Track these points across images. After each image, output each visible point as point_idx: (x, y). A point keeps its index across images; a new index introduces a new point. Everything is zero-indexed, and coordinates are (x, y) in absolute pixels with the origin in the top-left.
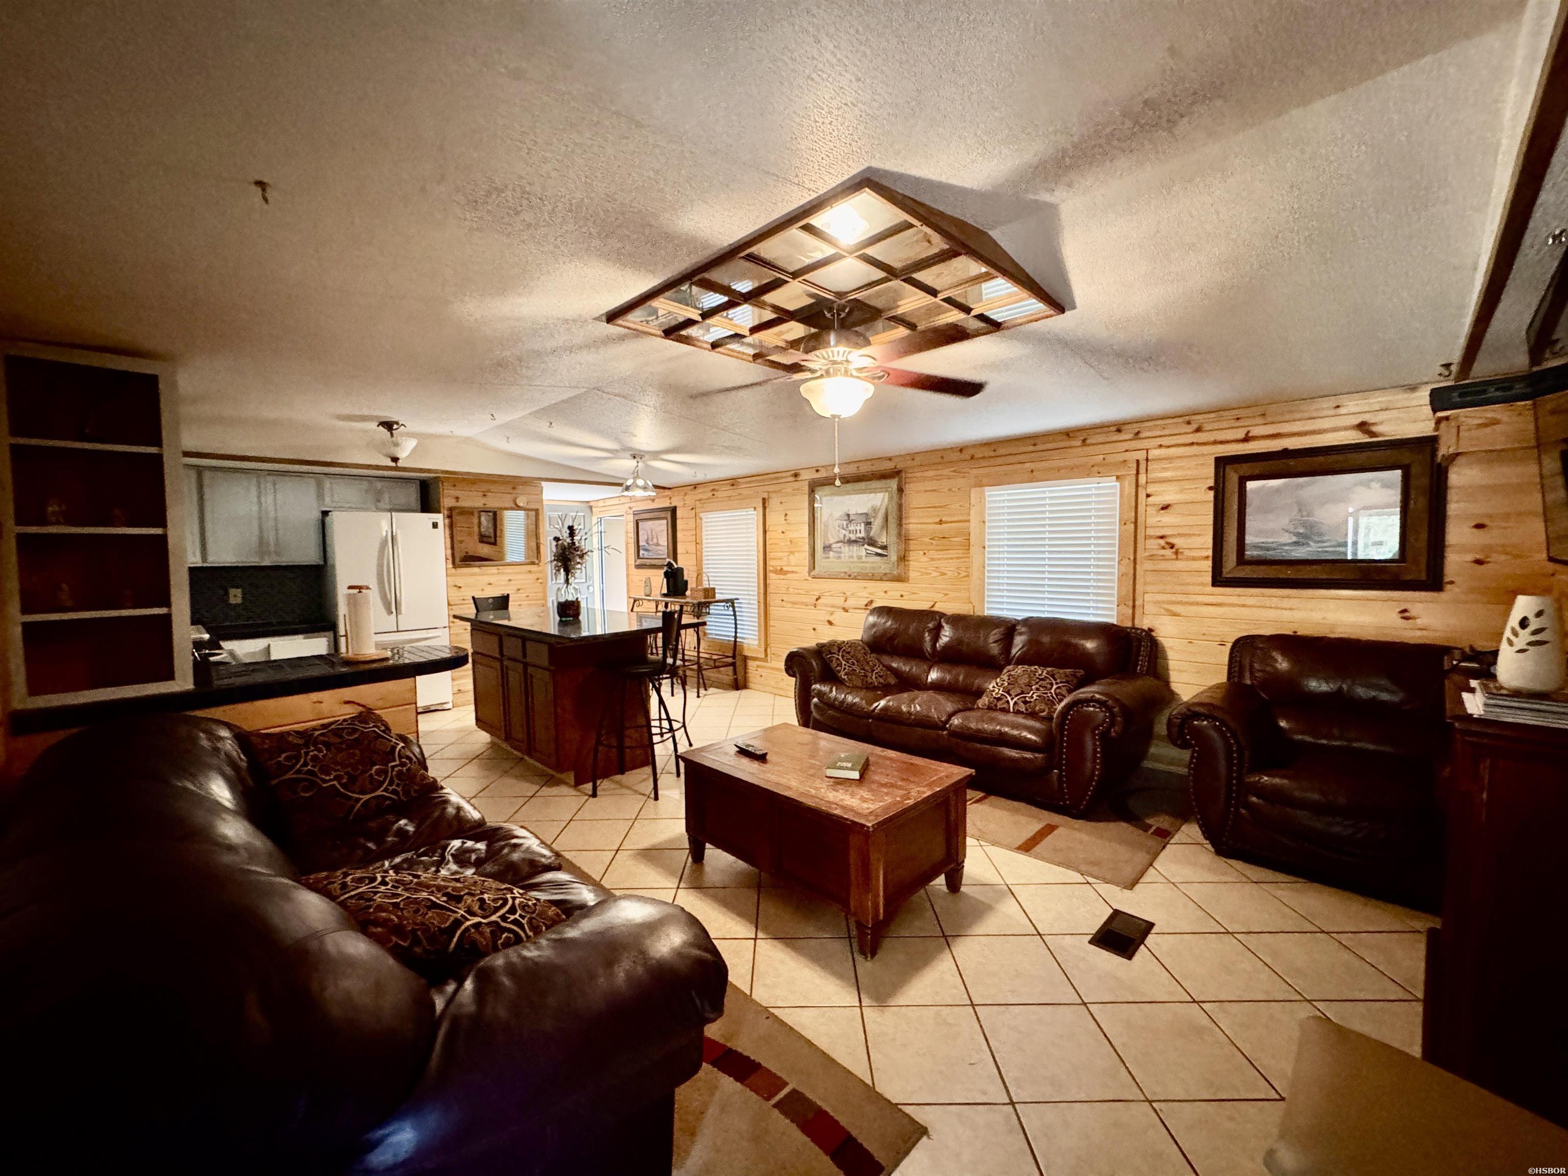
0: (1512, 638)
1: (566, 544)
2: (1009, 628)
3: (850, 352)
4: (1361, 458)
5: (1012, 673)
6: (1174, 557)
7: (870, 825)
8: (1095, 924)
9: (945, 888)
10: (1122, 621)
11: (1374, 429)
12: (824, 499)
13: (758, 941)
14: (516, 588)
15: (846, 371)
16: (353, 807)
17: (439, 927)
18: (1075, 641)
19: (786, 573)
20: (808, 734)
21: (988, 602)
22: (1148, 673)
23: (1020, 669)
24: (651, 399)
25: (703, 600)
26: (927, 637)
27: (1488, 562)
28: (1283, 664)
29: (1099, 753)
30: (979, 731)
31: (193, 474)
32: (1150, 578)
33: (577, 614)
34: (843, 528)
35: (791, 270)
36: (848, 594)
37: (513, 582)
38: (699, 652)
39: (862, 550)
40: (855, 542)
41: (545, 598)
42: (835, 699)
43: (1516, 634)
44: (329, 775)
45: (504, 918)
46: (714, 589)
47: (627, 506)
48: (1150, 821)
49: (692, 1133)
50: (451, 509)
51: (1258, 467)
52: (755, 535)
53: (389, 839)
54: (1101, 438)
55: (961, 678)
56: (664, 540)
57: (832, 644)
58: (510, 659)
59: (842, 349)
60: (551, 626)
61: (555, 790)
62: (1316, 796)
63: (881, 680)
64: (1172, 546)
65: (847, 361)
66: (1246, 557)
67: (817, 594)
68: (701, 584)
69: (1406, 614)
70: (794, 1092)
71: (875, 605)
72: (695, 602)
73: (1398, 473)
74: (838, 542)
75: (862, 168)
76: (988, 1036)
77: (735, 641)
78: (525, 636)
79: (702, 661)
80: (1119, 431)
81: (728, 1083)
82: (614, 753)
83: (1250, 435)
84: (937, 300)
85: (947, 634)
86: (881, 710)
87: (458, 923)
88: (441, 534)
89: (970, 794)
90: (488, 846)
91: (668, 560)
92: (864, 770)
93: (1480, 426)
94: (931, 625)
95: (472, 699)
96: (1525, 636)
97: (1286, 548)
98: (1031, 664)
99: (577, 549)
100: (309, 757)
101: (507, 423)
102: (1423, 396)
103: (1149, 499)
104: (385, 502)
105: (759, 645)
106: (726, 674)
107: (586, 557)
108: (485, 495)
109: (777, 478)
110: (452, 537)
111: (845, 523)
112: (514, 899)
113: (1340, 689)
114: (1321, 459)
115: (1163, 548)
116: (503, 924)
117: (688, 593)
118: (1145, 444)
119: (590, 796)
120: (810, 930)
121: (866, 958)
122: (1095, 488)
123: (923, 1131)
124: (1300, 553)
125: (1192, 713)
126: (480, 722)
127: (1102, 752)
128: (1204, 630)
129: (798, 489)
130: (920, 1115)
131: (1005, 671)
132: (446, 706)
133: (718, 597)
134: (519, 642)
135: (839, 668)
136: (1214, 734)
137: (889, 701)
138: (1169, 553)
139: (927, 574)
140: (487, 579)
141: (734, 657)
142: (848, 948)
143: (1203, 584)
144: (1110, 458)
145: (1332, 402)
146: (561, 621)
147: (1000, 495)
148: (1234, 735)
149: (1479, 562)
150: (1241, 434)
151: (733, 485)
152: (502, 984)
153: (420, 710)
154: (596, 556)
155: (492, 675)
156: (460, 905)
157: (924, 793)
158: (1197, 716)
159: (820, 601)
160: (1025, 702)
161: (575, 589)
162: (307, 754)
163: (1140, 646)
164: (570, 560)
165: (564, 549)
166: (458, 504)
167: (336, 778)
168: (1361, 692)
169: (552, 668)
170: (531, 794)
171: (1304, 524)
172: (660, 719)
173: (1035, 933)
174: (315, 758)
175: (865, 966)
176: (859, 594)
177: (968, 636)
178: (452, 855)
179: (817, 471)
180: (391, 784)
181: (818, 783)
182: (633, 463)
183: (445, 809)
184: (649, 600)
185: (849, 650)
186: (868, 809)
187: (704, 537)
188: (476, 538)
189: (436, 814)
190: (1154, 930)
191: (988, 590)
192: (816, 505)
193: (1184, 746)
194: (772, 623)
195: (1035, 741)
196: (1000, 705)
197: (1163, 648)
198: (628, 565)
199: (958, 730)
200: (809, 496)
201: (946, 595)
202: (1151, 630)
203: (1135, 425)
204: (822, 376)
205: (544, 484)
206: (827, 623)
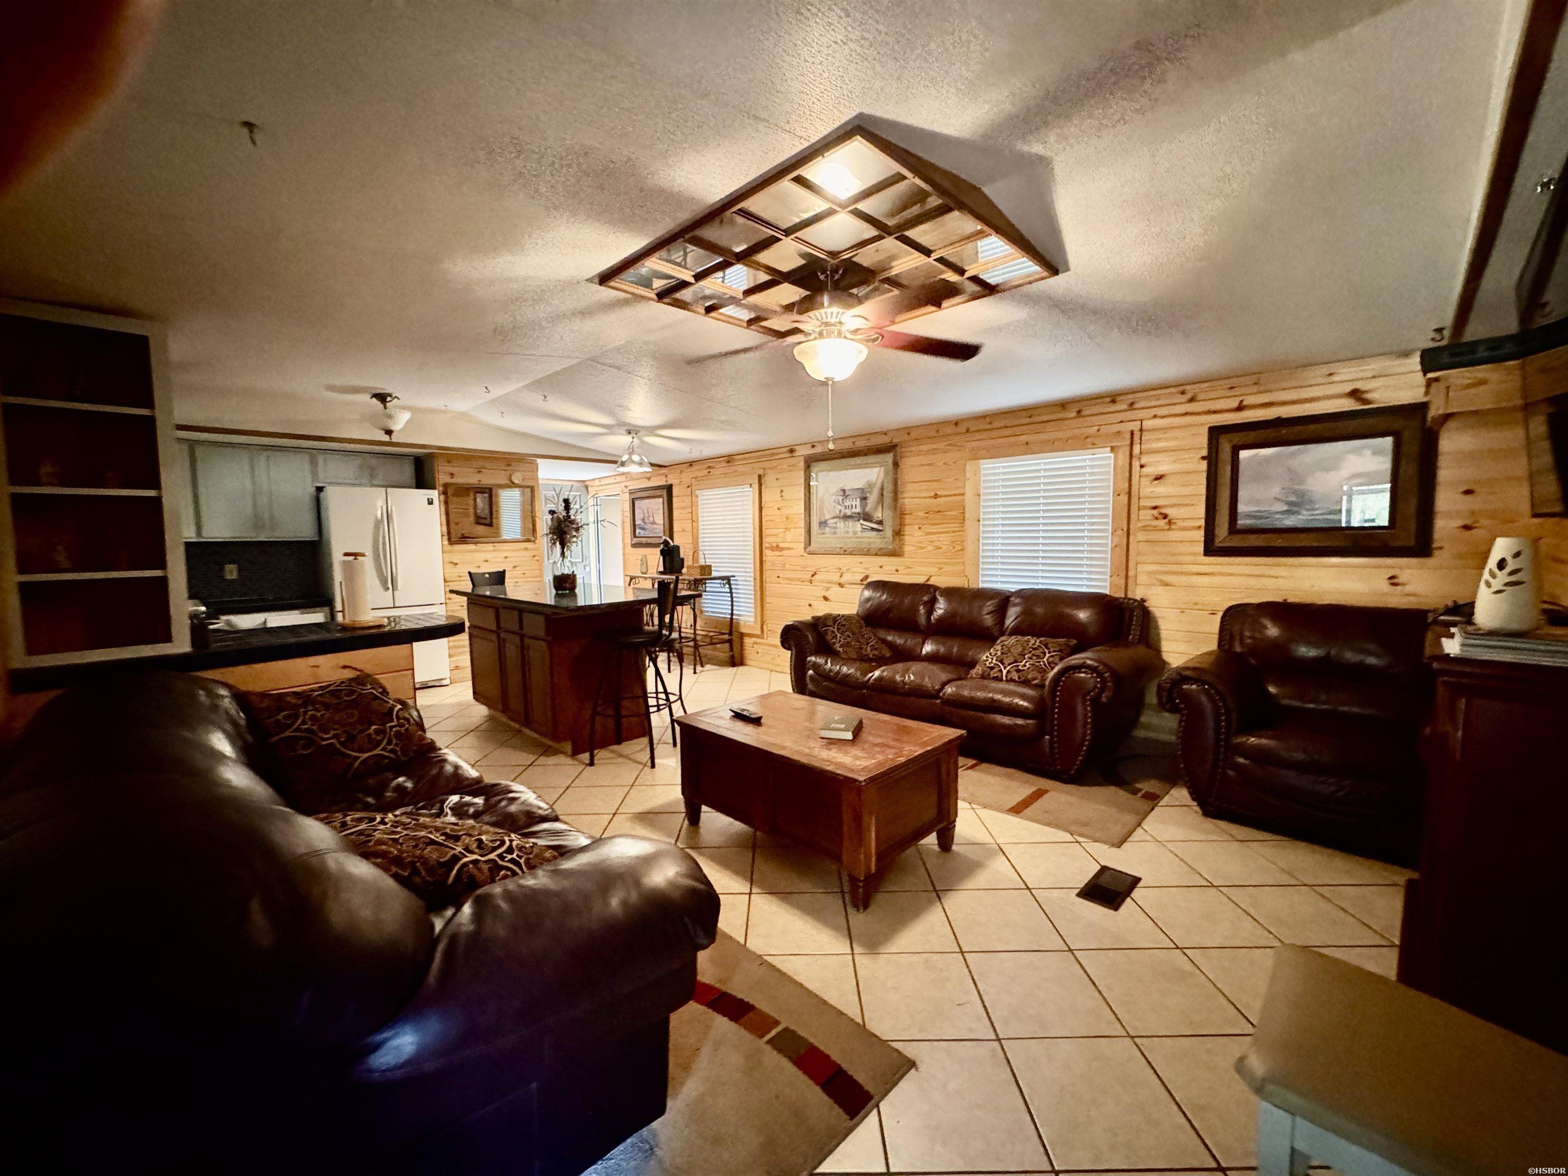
0: (1491, 580)
1: (561, 517)
2: (1003, 600)
3: (843, 313)
4: (1353, 424)
5: (1006, 643)
6: (1167, 527)
7: (861, 779)
8: (1083, 880)
9: (936, 848)
10: (1115, 592)
11: (1369, 396)
12: (820, 474)
13: (752, 896)
14: (512, 565)
15: (840, 334)
16: (351, 765)
17: (438, 862)
18: (1068, 611)
19: (782, 549)
20: (802, 701)
21: (983, 575)
22: (1140, 642)
23: (1012, 640)
24: (646, 370)
25: (699, 577)
26: (922, 610)
27: (1475, 528)
28: (1273, 631)
29: (1089, 717)
30: (972, 698)
31: (185, 447)
32: (1143, 547)
33: (573, 588)
34: (839, 504)
35: (784, 227)
36: (844, 569)
37: (508, 559)
38: (695, 630)
39: (857, 526)
40: (850, 517)
41: (541, 576)
42: (831, 670)
43: (1493, 576)
44: (328, 733)
45: (501, 856)
46: (710, 566)
47: (624, 484)
48: (1139, 786)
49: (686, 1068)
50: (446, 486)
51: (1251, 436)
52: (751, 512)
53: (388, 794)
54: (1096, 410)
55: (955, 650)
56: (660, 519)
57: (827, 617)
58: (507, 631)
59: (835, 309)
60: (548, 597)
61: (551, 760)
62: (1299, 756)
63: (876, 652)
64: (1165, 516)
65: (840, 323)
66: (1238, 527)
67: (814, 570)
68: (697, 562)
69: (1395, 581)
70: (786, 1030)
71: (870, 580)
72: (692, 578)
73: (1388, 441)
74: (834, 518)
75: (854, 114)
76: (976, 980)
77: (732, 619)
78: (522, 608)
79: (698, 638)
80: (1113, 401)
81: (722, 1023)
82: (611, 723)
83: (1245, 403)
84: (931, 260)
85: (942, 606)
86: (875, 679)
87: (456, 859)
88: (437, 511)
89: (962, 761)
90: (486, 800)
91: (664, 538)
92: (858, 731)
93: (1468, 386)
94: (925, 598)
95: (469, 675)
96: (1502, 577)
97: (1277, 516)
98: (1024, 634)
99: (572, 522)
100: (307, 716)
101: (501, 397)
102: (1415, 361)
103: (1144, 469)
104: (379, 480)
105: (755, 622)
106: (722, 651)
107: (581, 530)
108: (480, 472)
109: (773, 455)
110: (447, 514)
111: (841, 498)
112: (511, 841)
113: (1328, 654)
114: (1312, 427)
115: (1156, 518)
116: (500, 863)
117: (684, 571)
118: (1140, 414)
119: (587, 765)
120: (806, 886)
121: (858, 910)
122: (1090, 459)
123: (911, 1064)
124: (1290, 522)
125: (1183, 676)
126: (478, 695)
127: (1093, 717)
128: (1195, 599)
129: (794, 465)
130: (910, 1051)
131: (999, 641)
132: (444, 682)
133: (714, 574)
134: (516, 614)
135: (834, 640)
136: (1204, 699)
137: (883, 671)
138: (1162, 523)
139: (922, 548)
140: (483, 556)
141: (730, 634)
142: (840, 902)
143: (1194, 554)
144: (1104, 429)
145: (1325, 370)
146: (557, 594)
147: (994, 468)
148: (1223, 699)
149: (1467, 528)
150: (1235, 404)
151: (729, 462)
152: (499, 907)
153: (417, 686)
154: (592, 528)
155: (489, 648)
156: (458, 844)
157: (916, 751)
158: (1186, 679)
159: (816, 577)
160: (1018, 671)
161: (571, 563)
162: (305, 713)
163: (1132, 616)
164: (565, 533)
165: (559, 521)
166: (454, 480)
167: (335, 736)
168: (1350, 656)
169: (549, 638)
170: (529, 763)
171: (1295, 492)
172: (657, 693)
173: (1024, 887)
174: (313, 718)
175: (858, 919)
176: (856, 570)
177: (963, 609)
178: (450, 808)
179: (813, 446)
180: (389, 743)
181: (811, 744)
182: (627, 439)
183: (442, 768)
184: (646, 578)
185: (844, 623)
186: (860, 765)
187: (700, 515)
188: (472, 519)
189: (434, 772)
190: (1141, 884)
191: (983, 563)
192: (811, 483)
193: (1173, 710)
194: (768, 599)
195: (1026, 708)
196: (993, 674)
197: (1154, 617)
198: (624, 544)
199: (950, 698)
200: (805, 472)
201: (940, 569)
202: (1143, 601)
203: (1130, 396)
204: (816, 338)
205: (539, 461)
206: (822, 599)
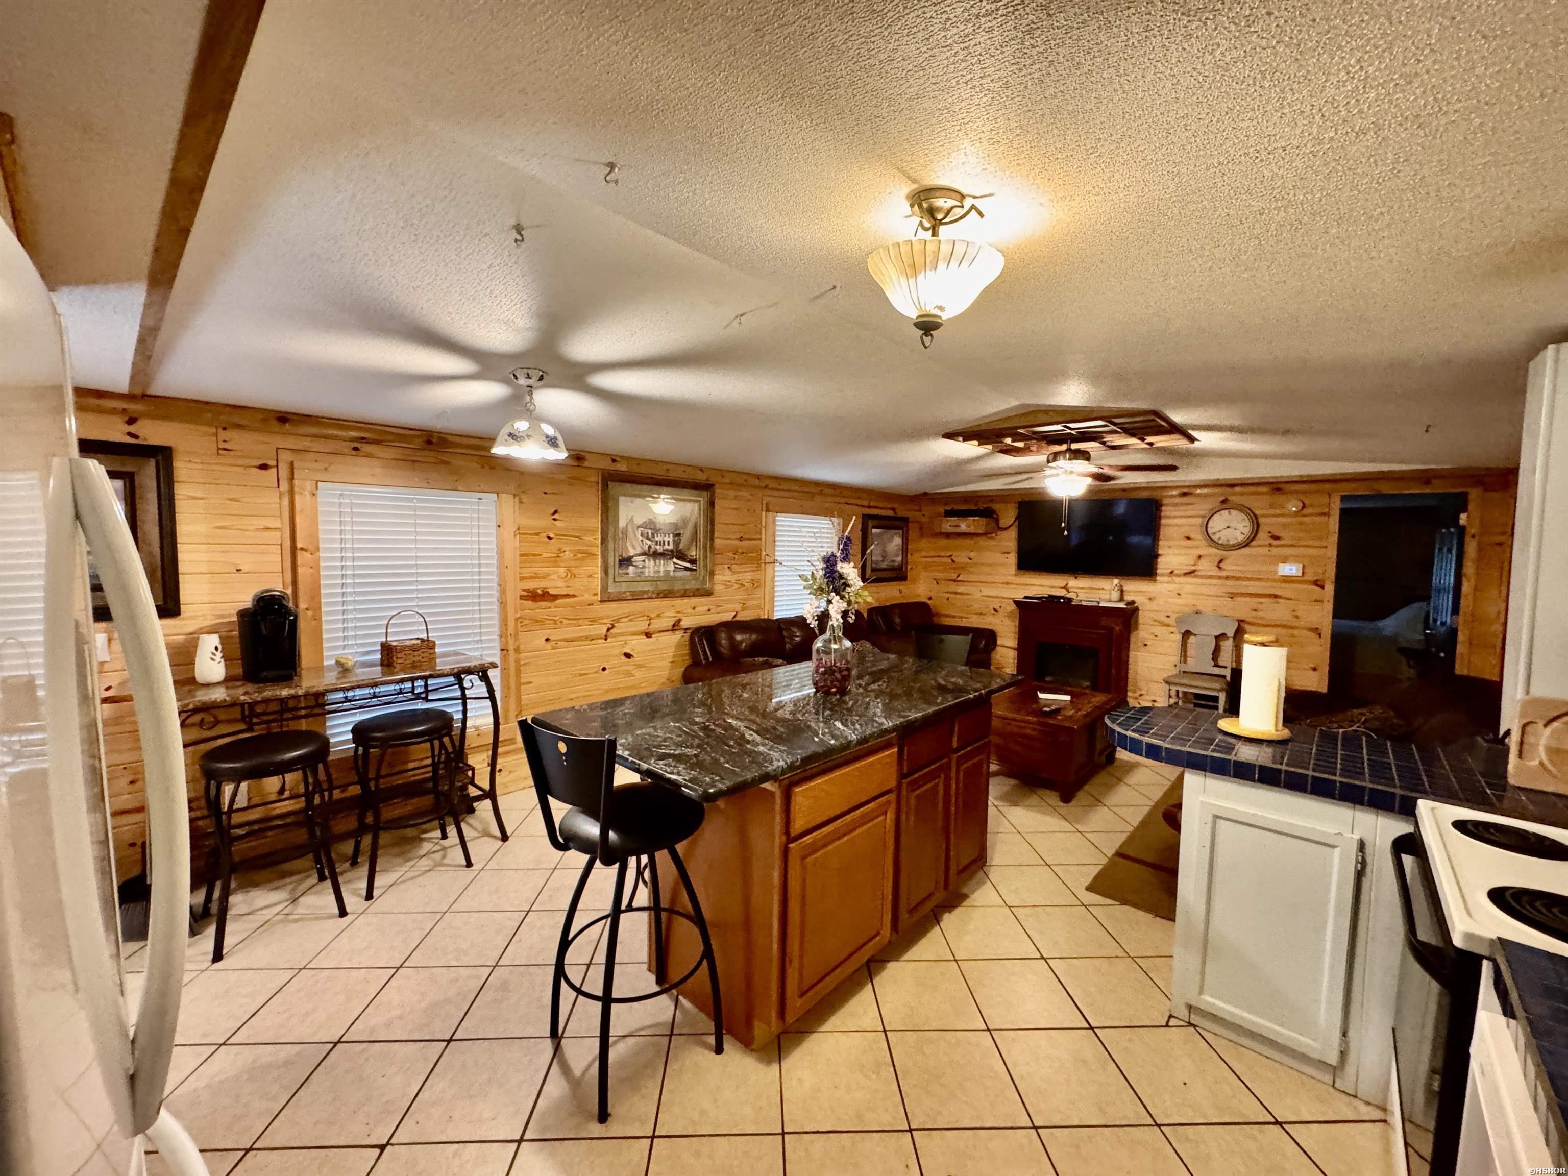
12: (623, 499)
19: (555, 598)
21: (777, 605)
34: (648, 538)
36: (653, 615)
39: (669, 565)
40: (662, 554)
67: (610, 621)
71: (684, 626)
74: (640, 555)
111: (650, 533)
129: (579, 479)
139: (730, 586)
159: (612, 631)
176: (667, 614)
179: (613, 462)
191: (777, 595)
200: (603, 492)
201: (745, 604)
206: (623, 657)
